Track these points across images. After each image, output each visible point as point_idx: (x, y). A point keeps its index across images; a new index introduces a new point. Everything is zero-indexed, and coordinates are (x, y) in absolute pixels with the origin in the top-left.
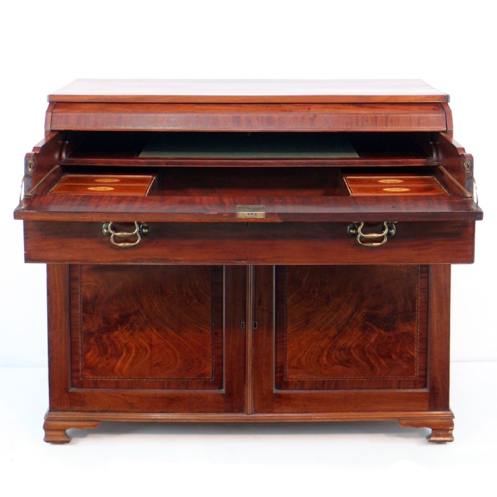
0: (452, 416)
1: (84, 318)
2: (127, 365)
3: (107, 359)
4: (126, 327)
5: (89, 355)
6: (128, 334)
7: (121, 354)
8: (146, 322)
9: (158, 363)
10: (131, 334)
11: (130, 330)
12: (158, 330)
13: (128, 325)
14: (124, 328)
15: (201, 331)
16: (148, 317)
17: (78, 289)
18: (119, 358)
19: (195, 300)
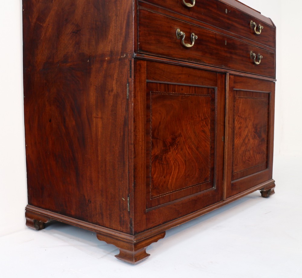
0: (274, 181)
1: (153, 144)
2: (174, 180)
3: (164, 177)
4: (174, 148)
5: (155, 176)
6: (175, 154)
7: (171, 173)
8: (184, 142)
9: (188, 175)
10: (177, 154)
11: (176, 151)
12: (189, 148)
13: (175, 146)
14: (173, 149)
15: (206, 146)
16: (185, 139)
17: (150, 116)
18: (171, 175)
19: (204, 123)
